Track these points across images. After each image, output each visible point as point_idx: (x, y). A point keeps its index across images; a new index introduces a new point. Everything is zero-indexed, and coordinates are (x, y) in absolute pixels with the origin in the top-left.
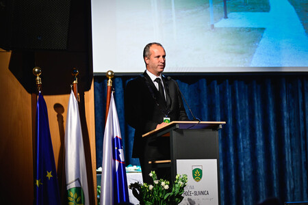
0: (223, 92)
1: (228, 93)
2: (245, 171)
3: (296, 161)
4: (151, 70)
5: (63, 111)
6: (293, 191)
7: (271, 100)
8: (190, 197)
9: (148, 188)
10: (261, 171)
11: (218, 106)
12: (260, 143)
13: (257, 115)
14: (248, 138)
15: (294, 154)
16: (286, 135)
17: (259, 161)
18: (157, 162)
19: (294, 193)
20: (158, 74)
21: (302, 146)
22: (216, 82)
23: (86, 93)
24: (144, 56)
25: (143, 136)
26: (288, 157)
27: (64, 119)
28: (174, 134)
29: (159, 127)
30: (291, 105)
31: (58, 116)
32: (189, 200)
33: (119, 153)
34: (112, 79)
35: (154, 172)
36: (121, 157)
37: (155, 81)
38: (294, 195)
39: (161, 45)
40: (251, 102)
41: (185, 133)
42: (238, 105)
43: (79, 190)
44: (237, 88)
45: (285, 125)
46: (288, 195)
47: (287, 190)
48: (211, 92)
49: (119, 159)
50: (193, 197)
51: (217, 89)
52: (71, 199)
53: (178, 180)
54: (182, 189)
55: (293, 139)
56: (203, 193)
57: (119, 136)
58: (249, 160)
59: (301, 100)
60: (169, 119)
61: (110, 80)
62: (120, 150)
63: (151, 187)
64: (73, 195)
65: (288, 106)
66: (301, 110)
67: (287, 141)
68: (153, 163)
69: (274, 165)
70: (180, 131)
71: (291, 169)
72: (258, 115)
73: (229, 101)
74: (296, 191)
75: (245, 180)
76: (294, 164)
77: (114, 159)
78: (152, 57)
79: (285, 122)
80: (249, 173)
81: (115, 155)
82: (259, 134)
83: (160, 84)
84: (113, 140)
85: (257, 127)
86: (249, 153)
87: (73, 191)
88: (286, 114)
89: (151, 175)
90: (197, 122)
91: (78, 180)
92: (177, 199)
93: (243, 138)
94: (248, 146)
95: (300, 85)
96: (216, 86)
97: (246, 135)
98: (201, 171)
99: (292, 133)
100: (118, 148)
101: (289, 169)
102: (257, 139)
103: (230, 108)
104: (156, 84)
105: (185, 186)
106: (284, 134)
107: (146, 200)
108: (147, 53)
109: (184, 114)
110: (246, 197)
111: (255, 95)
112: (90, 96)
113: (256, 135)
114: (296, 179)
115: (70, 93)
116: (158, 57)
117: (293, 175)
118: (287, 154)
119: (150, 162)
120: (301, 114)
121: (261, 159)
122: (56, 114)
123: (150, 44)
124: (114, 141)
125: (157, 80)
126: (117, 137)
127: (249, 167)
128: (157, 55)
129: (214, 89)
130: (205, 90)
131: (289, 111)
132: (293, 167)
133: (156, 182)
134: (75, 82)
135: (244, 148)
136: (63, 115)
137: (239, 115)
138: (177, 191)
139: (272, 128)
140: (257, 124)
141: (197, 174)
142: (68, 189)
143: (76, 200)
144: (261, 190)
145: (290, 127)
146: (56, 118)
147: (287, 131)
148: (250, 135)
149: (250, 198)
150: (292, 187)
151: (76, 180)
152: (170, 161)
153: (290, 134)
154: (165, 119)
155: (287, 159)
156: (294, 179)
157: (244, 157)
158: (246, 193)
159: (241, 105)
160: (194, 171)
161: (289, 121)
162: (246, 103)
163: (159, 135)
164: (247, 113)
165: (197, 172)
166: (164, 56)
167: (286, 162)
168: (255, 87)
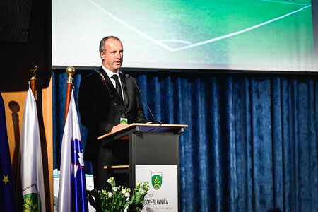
0: (164, 91)
1: (170, 91)
2: (186, 178)
3: (241, 168)
4: (107, 66)
5: (19, 109)
6: (237, 201)
7: (216, 100)
8: (148, 206)
9: (107, 196)
10: (204, 178)
11: (158, 106)
12: (203, 147)
13: (200, 116)
14: (190, 141)
15: (239, 160)
16: (231, 139)
17: (202, 167)
18: (113, 167)
19: (237, 202)
20: (115, 70)
21: (248, 151)
22: (157, 79)
23: (43, 90)
24: (100, 51)
25: (98, 138)
26: (233, 164)
27: (20, 119)
28: (134, 137)
29: (115, 130)
30: (237, 106)
31: (13, 115)
32: (148, 209)
33: (78, 157)
34: (72, 76)
35: (113, 178)
36: (81, 160)
37: (112, 77)
38: (237, 205)
39: (118, 39)
40: (195, 102)
41: (144, 136)
42: (180, 105)
43: (35, 196)
44: (180, 87)
45: (231, 128)
46: (232, 205)
47: (231, 200)
48: (151, 90)
49: (78, 164)
50: (152, 206)
51: (158, 87)
52: (27, 206)
53: (139, 187)
54: (142, 197)
55: (239, 144)
56: (162, 202)
57: (79, 138)
58: (190, 165)
59: (248, 102)
60: (126, 120)
61: (70, 77)
62: (80, 154)
63: (110, 195)
64: (28, 201)
65: (235, 107)
66: (247, 112)
67: (232, 146)
68: (109, 168)
69: (218, 172)
70: (140, 134)
71: (235, 176)
72: (202, 116)
73: (171, 101)
74: (240, 200)
75: (186, 187)
76: (239, 170)
77: (73, 163)
78: (108, 52)
79: (231, 125)
80: (190, 180)
81: (74, 159)
82: (202, 137)
83: (117, 81)
84: (72, 142)
85: (201, 130)
86: (190, 158)
87: (29, 197)
88: (231, 116)
89: (109, 181)
90: (158, 125)
91: (34, 185)
92: (137, 208)
93: (184, 142)
94: (190, 151)
95: (247, 84)
96: (157, 83)
97: (188, 139)
98: (160, 178)
99: (238, 137)
100: (77, 152)
101: (233, 176)
102: (200, 143)
103: (171, 107)
104: (113, 82)
105: (146, 194)
106: (229, 138)
107: (105, 208)
108: (102, 48)
109: (142, 115)
110: (186, 206)
111: (199, 94)
112: (48, 93)
113: (199, 138)
114: (240, 187)
115: (27, 90)
116: (115, 52)
117: (238, 182)
118: (232, 159)
119: (105, 167)
120: (248, 116)
121: (203, 165)
122: (11, 112)
123: (107, 38)
124: (74, 144)
125: (114, 77)
126: (76, 140)
127: (191, 173)
128: (113, 50)
129: (154, 87)
130: (145, 87)
131: (235, 113)
132: (237, 175)
133: (115, 189)
134: (33, 78)
135: (185, 152)
136: (19, 113)
137: (181, 115)
138: (138, 199)
139: (217, 132)
140: (200, 126)
141: (157, 181)
142: (24, 195)
143: (32, 207)
144: (203, 199)
145: (236, 130)
146: (11, 117)
147: (232, 134)
148: (193, 138)
149: (191, 207)
150: (236, 196)
151: (32, 186)
152: (128, 166)
153: (236, 138)
154: (122, 119)
155: (232, 166)
156: (238, 188)
157: (185, 162)
158: (186, 202)
159: (183, 104)
160: (153, 178)
161: (235, 124)
162: (188, 103)
163: (116, 138)
164: (190, 114)
165: (157, 179)
166: (121, 51)
167: (230, 169)
168: (199, 86)
